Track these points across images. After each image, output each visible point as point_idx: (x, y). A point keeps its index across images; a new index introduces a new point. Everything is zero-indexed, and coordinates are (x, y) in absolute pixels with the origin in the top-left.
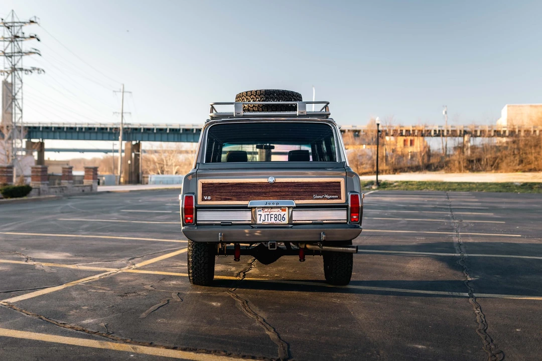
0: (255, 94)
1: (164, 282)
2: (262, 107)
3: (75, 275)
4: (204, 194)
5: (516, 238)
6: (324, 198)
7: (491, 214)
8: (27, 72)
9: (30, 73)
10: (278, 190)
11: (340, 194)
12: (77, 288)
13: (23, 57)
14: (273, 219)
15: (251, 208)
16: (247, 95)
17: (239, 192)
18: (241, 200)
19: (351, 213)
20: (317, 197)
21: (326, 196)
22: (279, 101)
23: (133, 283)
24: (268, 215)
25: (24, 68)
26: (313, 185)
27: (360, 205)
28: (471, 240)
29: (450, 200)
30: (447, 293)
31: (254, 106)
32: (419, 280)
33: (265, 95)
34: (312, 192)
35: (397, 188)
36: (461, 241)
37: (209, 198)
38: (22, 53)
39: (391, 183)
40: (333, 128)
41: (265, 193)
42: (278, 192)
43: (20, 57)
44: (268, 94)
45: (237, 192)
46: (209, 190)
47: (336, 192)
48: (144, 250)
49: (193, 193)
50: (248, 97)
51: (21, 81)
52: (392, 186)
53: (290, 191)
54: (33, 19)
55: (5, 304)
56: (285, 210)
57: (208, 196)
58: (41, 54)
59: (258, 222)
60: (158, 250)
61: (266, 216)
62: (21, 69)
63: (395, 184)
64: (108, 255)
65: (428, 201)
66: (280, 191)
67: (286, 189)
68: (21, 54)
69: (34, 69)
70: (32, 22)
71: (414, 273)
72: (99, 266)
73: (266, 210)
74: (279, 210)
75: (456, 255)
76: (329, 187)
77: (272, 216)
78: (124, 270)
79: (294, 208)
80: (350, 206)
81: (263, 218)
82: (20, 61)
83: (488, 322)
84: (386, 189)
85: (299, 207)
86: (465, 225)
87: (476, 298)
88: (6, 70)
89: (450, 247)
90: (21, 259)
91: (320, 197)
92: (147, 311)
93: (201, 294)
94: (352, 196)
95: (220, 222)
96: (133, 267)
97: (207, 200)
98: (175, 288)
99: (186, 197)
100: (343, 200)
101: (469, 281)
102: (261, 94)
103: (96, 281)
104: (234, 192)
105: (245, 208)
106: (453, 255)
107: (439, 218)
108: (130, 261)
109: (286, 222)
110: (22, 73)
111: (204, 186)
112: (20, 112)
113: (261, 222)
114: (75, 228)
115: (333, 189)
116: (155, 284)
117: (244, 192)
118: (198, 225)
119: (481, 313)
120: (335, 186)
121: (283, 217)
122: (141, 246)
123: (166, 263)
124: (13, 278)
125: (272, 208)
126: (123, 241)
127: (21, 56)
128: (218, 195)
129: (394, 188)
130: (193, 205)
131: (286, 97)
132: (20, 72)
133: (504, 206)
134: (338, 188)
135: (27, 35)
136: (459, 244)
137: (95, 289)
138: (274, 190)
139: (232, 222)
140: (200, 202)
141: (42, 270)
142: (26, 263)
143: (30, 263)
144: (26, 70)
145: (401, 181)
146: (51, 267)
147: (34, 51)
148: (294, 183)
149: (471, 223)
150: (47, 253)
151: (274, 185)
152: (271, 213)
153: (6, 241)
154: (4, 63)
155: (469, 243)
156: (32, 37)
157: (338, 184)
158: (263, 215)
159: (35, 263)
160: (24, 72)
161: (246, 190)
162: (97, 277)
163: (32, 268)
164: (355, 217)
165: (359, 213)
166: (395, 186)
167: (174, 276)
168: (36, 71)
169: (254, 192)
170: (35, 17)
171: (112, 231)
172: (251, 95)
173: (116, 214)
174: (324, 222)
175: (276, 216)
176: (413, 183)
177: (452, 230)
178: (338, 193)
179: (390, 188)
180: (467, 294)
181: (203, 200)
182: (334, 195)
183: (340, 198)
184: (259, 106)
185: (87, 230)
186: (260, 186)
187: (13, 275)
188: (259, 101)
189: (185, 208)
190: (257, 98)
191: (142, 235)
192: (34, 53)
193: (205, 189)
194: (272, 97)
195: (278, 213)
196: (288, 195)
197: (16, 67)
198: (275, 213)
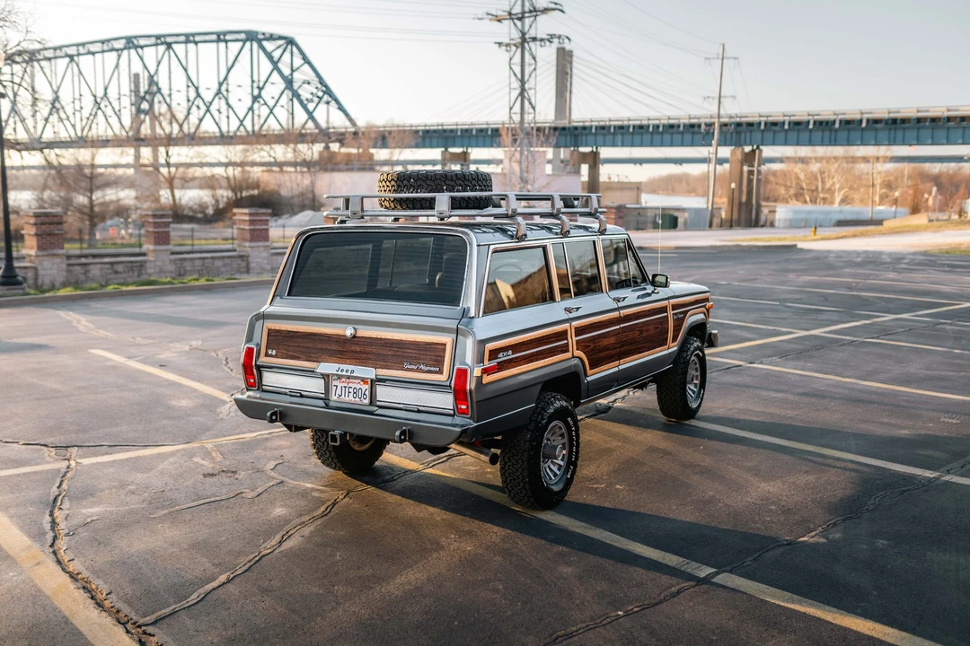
4: (267, 347)
6: (418, 370)
8: (543, 44)
9: (548, 43)
10: (358, 349)
11: (443, 365)
13: (538, 18)
14: (351, 396)
15: (325, 375)
17: (310, 347)
18: (309, 361)
19: (456, 399)
20: (409, 367)
21: (422, 367)
24: (346, 387)
25: (539, 36)
26: (407, 346)
27: (468, 388)
34: (404, 357)
37: (274, 353)
38: (535, 11)
41: (341, 352)
42: (358, 353)
43: (532, 19)
45: (307, 348)
46: (275, 340)
47: (437, 361)
49: (258, 344)
51: (534, 59)
53: (374, 353)
56: (367, 383)
57: (273, 349)
58: (565, 10)
59: (334, 398)
61: (344, 389)
62: (534, 39)
66: (361, 352)
67: (368, 349)
68: (534, 14)
69: (553, 36)
73: (344, 380)
74: (360, 381)
76: (429, 351)
77: (351, 390)
79: (378, 380)
80: (453, 387)
81: (339, 392)
82: (534, 25)
85: (384, 381)
88: (512, 42)
91: (413, 367)
94: (458, 370)
95: (288, 391)
97: (271, 356)
99: (247, 348)
100: (444, 376)
104: (303, 347)
105: (313, 373)
109: (367, 401)
110: (536, 45)
111: (270, 333)
112: (531, 110)
113: (337, 398)
115: (431, 355)
117: (315, 349)
118: (264, 392)
120: (438, 350)
121: (364, 394)
125: (351, 377)
127: (536, 16)
128: (285, 349)
130: (253, 362)
132: (532, 44)
134: (441, 354)
138: (351, 348)
139: (303, 393)
140: (263, 360)
144: (542, 40)
147: (553, 6)
148: (381, 339)
151: (353, 339)
152: (350, 385)
154: (510, 34)
157: (441, 347)
158: (339, 387)
160: (538, 43)
161: (319, 346)
164: (462, 407)
165: (467, 401)
168: (555, 41)
169: (328, 349)
172: (383, 180)
174: (420, 408)
175: (355, 391)
178: (439, 362)
182: (434, 366)
183: (440, 372)
184: (389, 199)
186: (336, 342)
188: (389, 191)
189: (244, 366)
190: (387, 186)
192: (554, 9)
193: (270, 338)
194: (406, 185)
195: (358, 387)
196: (370, 359)
197: (527, 36)
198: (353, 386)
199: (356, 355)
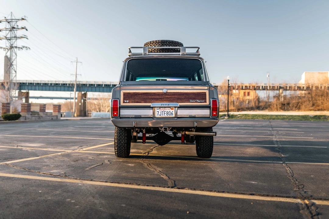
0: (155, 43)
1: (100, 156)
2: (159, 50)
3: (46, 153)
4: (124, 99)
5: (311, 139)
6: (196, 102)
7: (296, 129)
8: (19, 49)
9: (21, 49)
10: (169, 97)
11: (206, 99)
12: (47, 158)
13: (17, 40)
14: (165, 114)
15: (153, 107)
16: (151, 43)
17: (146, 98)
18: (147, 103)
19: (212, 111)
20: (192, 101)
21: (198, 101)
22: (170, 46)
23: (81, 157)
24: (163, 112)
25: (18, 46)
26: (190, 94)
27: (218, 106)
28: (284, 140)
29: (271, 123)
30: (270, 162)
31: (155, 49)
32: (253, 156)
33: (161, 43)
34: (189, 98)
35: (240, 118)
36: (278, 140)
37: (128, 101)
38: (17, 37)
39: (236, 115)
40: (201, 61)
41: (161, 99)
42: (169, 98)
43: (15, 40)
44: (163, 43)
45: (144, 98)
46: (127, 96)
47: (203, 98)
48: (89, 143)
49: (118, 99)
50: (151, 45)
51: (16, 54)
52: (237, 117)
53: (176, 98)
54: (24, 18)
55: (4, 164)
56: (173, 109)
57: (127, 100)
58: (28, 38)
59: (157, 116)
60: (97, 143)
61: (162, 112)
62: (16, 47)
63: (239, 116)
64: (67, 145)
65: (258, 124)
66: (170, 98)
67: (173, 97)
68: (16, 38)
69: (24, 47)
70: (23, 19)
71: (250, 154)
72: (61, 149)
73: (162, 109)
74: (169, 109)
75: (275, 146)
76: (199, 95)
77: (165, 112)
78: (76, 151)
79: (179, 107)
80: (212, 107)
81: (160, 113)
82: (15, 43)
83: (294, 173)
84: (233, 119)
85: (181, 107)
86: (280, 133)
87: (287, 164)
88: (7, 47)
89: (272, 142)
90: (14, 146)
91: (194, 101)
92: (89, 167)
93: (122, 161)
94: (213, 101)
95: (134, 116)
96: (82, 150)
97: (126, 103)
98: (106, 158)
99: (114, 100)
100: (207, 103)
101: (283, 157)
102: (159, 42)
103: (59, 155)
104: (142, 98)
105: (149, 107)
106: (273, 146)
107: (265, 130)
108: (80, 148)
109: (174, 116)
110: (16, 49)
111: (125, 94)
112: (15, 73)
113: (159, 116)
114: (48, 133)
115: (202, 96)
116: (95, 157)
117: (148, 98)
118: (121, 118)
119: (290, 169)
120: (203, 95)
121: (172, 113)
122: (86, 141)
123: (101, 148)
124: (9, 153)
125: (165, 107)
126: (76, 139)
127: (16, 39)
128: (133, 100)
129: (238, 118)
130: (118, 106)
131: (174, 44)
132: (15, 49)
133: (303, 126)
134: (204, 96)
135: (20, 27)
136: (277, 141)
137: (58, 158)
138: (166, 97)
139: (141, 116)
140: (122, 104)
141: (27, 151)
142: (17, 148)
143: (19, 147)
144: (19, 48)
145: (242, 114)
146: (32, 149)
147: (24, 36)
148: (178, 93)
149: (284, 133)
150: (30, 143)
151: (166, 94)
152: (165, 111)
153: (5, 139)
154: (6, 43)
155: (283, 141)
156: (23, 28)
158: (160, 112)
159: (22, 148)
160: (17, 49)
161: (150, 97)
162: (60, 153)
163: (21, 150)
164: (215, 113)
165: (217, 111)
166: (239, 117)
167: (106, 154)
168: (25, 48)
169: (154, 98)
170: (25, 16)
171: (69, 135)
172: (153, 43)
173: (71, 128)
174: (196, 116)
175: (167, 112)
176: (249, 115)
177: (273, 135)
178: (205, 99)
179: (235, 118)
180: (282, 162)
181: (124, 102)
182: (202, 100)
183: (206, 102)
184: (157, 49)
185: (54, 134)
186: (158, 95)
187: (9, 152)
188: (158, 46)
189: (113, 108)
190: (156, 45)
191: (87, 137)
193: (125, 96)
194: (166, 44)
195: (169, 111)
196: (175, 100)
197: (13, 46)
198: (167, 111)
199: (168, 99)
